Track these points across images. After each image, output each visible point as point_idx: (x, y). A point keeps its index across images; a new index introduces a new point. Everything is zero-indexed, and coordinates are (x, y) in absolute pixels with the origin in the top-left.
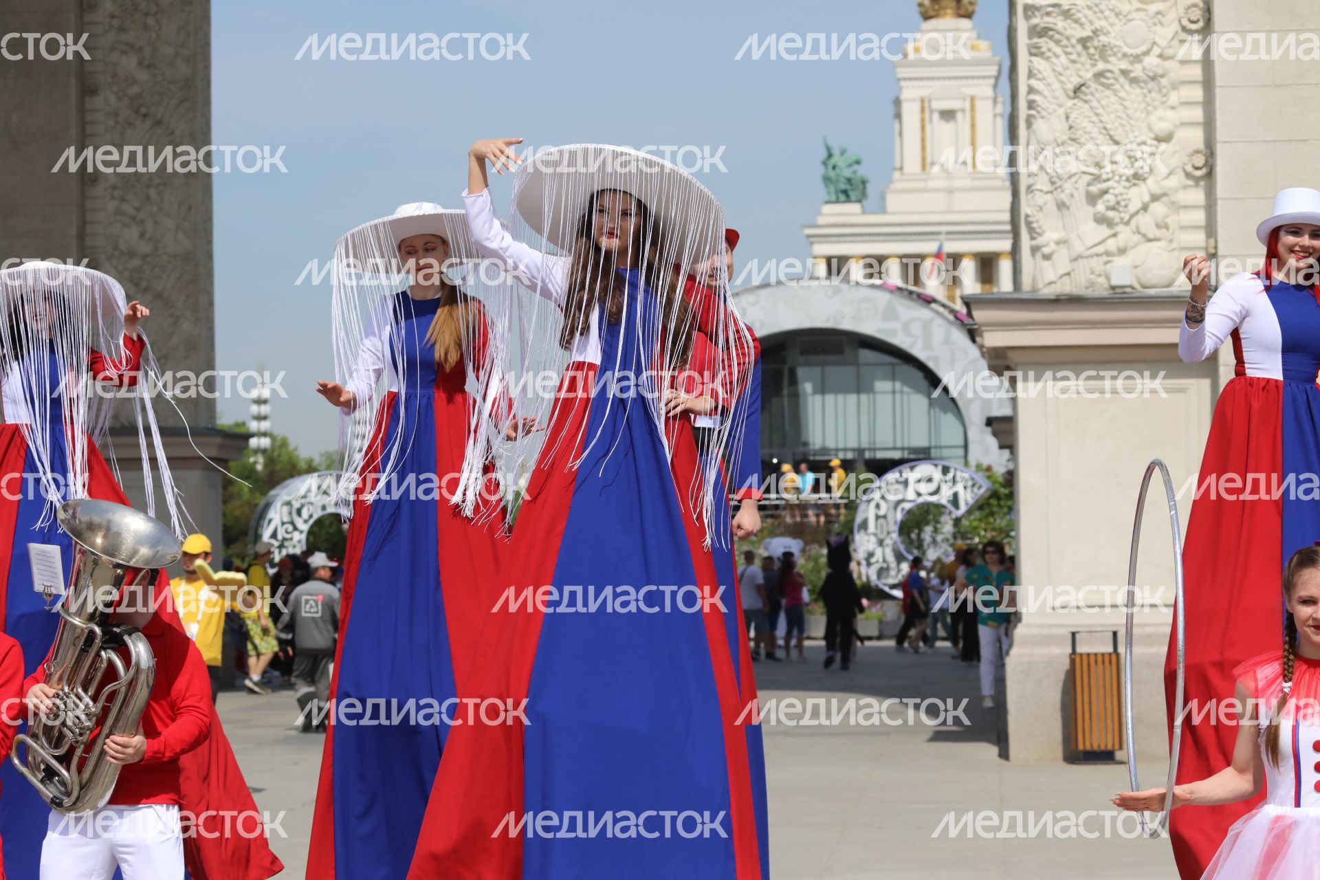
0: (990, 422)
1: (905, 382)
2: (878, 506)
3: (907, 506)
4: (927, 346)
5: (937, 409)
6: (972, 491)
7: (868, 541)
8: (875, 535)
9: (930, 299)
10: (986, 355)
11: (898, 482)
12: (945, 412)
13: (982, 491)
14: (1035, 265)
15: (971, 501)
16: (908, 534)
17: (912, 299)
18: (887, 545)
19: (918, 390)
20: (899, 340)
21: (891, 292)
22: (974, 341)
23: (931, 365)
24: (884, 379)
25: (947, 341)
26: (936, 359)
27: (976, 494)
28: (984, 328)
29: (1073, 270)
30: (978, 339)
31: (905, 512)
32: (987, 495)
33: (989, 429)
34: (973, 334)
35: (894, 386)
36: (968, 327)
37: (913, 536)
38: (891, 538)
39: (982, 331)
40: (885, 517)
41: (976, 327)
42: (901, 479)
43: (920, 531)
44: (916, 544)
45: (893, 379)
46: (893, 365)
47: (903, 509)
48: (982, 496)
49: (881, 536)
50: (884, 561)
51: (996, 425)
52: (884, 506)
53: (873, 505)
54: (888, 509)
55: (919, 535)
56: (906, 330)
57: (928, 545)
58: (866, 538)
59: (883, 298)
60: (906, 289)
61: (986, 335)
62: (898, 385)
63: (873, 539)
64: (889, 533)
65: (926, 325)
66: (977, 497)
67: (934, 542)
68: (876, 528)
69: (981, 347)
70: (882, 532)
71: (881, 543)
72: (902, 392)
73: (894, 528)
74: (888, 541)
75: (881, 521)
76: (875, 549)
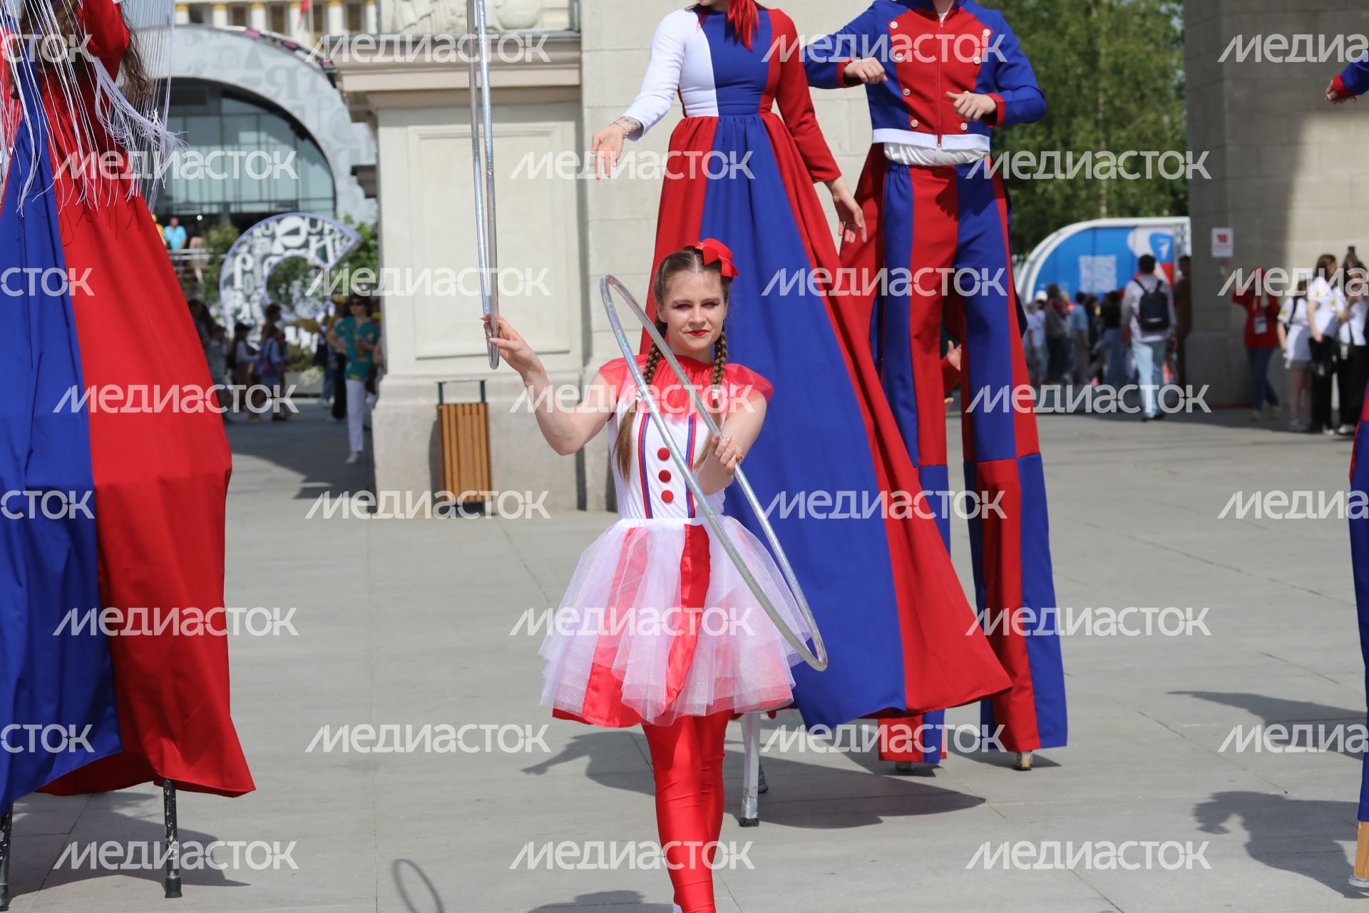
0: (355, 171)
1: (271, 133)
2: (244, 261)
3: (275, 260)
4: (293, 95)
5: (304, 161)
6: (341, 244)
7: (235, 297)
8: (242, 290)
9: (294, 47)
10: (347, 101)
11: (264, 236)
12: (313, 162)
13: (351, 243)
14: (395, 6)
15: (340, 254)
16: (276, 290)
17: (275, 47)
18: (255, 301)
19: (284, 141)
20: (263, 89)
21: (254, 39)
22: (334, 86)
23: (297, 114)
24: (249, 130)
25: (313, 89)
26: (302, 108)
27: (345, 247)
28: (343, 72)
29: (434, 11)
30: (338, 84)
31: (272, 266)
32: (356, 247)
33: (354, 179)
34: (333, 78)
35: (259, 138)
36: (328, 71)
37: (282, 291)
38: (259, 294)
39: (342, 75)
40: (251, 272)
41: (335, 71)
42: (268, 233)
43: (289, 285)
44: (284, 298)
45: (258, 130)
46: (258, 115)
47: (270, 264)
48: (351, 248)
49: (248, 292)
50: (252, 317)
51: (361, 174)
52: (250, 261)
53: (239, 259)
54: (255, 264)
55: (287, 290)
56: (270, 77)
57: (298, 301)
58: (233, 294)
59: (246, 45)
60: (270, 37)
61: (345, 79)
62: (263, 136)
63: (240, 295)
64: (256, 288)
65: (291, 73)
66: (346, 250)
67: (303, 296)
68: (243, 283)
69: (342, 92)
70: (248, 287)
71: (248, 299)
72: (267, 144)
73: (262, 283)
74: (255, 297)
75: (248, 276)
76: (241, 305)
